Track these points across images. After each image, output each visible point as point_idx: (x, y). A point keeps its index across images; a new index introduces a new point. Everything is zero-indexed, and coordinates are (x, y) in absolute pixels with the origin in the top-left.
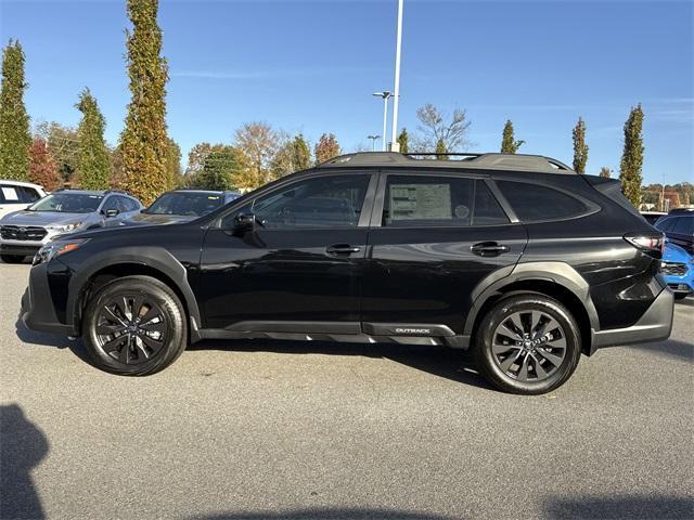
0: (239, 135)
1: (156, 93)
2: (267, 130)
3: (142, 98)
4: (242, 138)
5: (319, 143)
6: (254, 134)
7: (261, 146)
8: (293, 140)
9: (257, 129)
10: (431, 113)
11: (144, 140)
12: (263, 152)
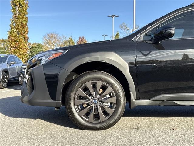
0: (45, 38)
1: (23, 13)
2: (57, 35)
3: (17, 15)
4: (46, 39)
5: (78, 40)
6: (51, 37)
7: (54, 42)
8: (68, 39)
9: (52, 35)
10: (125, 26)
11: (18, 34)
12: (55, 45)
